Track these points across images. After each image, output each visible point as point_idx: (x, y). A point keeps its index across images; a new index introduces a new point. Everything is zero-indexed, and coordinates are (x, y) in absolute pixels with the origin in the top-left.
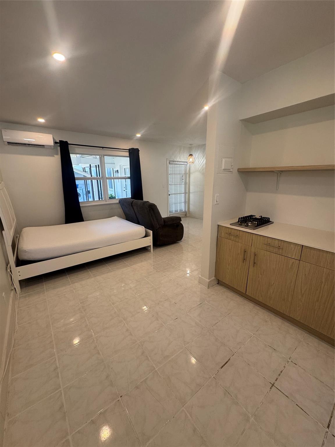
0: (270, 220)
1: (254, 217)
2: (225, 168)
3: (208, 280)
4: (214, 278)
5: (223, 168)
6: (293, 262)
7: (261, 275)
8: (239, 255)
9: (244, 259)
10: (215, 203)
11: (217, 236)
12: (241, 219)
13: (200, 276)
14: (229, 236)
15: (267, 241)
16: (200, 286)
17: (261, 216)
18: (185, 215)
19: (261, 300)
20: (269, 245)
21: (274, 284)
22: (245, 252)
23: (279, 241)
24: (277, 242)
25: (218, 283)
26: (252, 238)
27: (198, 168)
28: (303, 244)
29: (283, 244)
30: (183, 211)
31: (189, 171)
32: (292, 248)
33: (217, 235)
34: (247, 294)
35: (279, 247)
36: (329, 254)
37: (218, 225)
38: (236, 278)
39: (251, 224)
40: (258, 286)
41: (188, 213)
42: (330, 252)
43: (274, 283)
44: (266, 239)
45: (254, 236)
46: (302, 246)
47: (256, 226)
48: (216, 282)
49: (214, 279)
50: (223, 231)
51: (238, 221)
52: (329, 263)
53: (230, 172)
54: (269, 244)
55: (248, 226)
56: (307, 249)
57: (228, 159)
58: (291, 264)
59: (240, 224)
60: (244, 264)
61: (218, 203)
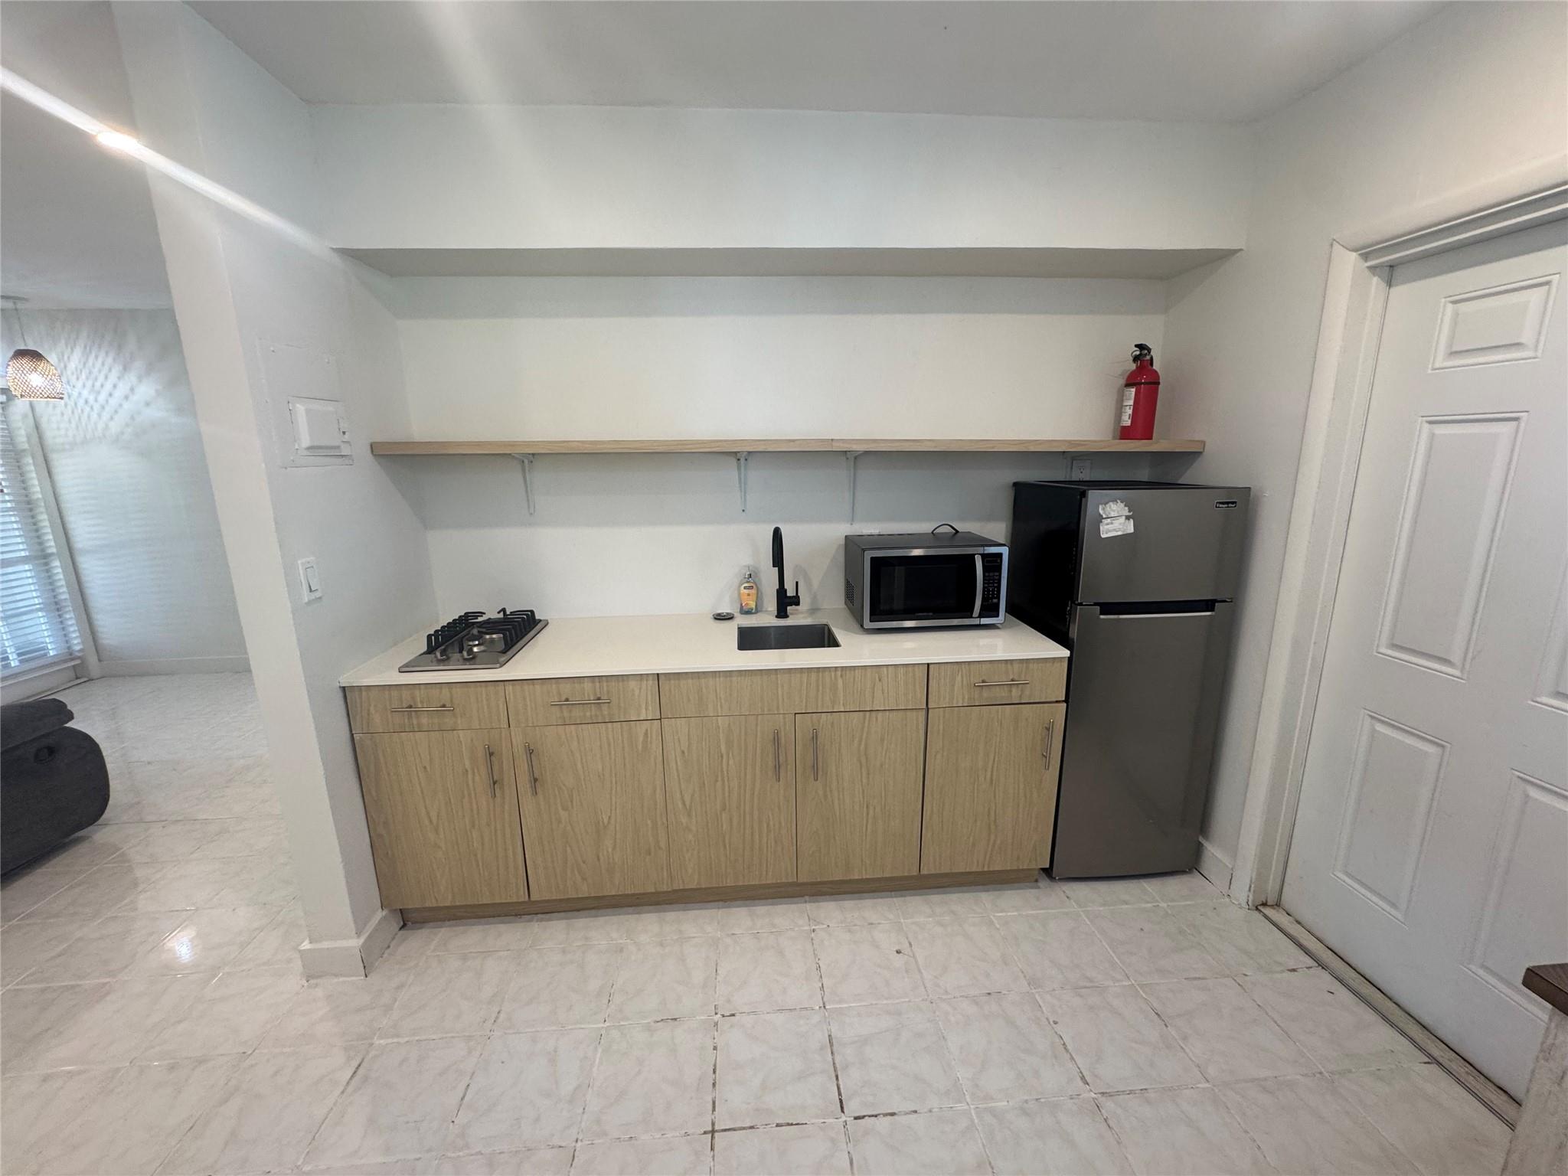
0: (537, 617)
1: (480, 619)
2: (316, 444)
3: (355, 943)
4: (380, 914)
5: (306, 441)
6: (647, 730)
7: (565, 809)
8: (470, 776)
9: (494, 783)
10: (306, 597)
11: (348, 735)
12: (437, 639)
13: (306, 945)
14: (410, 717)
15: (559, 694)
16: (319, 993)
17: (504, 610)
18: (72, 674)
19: (584, 891)
20: (566, 703)
21: (613, 821)
22: (491, 754)
23: (593, 682)
24: (587, 685)
25: (403, 926)
26: (503, 699)
27: (100, 426)
28: (659, 670)
29: (608, 686)
30: (52, 653)
31: (35, 439)
32: (633, 690)
33: (348, 732)
34: (533, 898)
35: (599, 699)
36: (720, 677)
37: (344, 689)
38: (478, 865)
39: (482, 648)
40: (566, 851)
41: (92, 659)
42: (719, 672)
43: (610, 817)
44: (554, 686)
45: (510, 688)
46: (656, 676)
47: (504, 652)
48: (395, 925)
49: (384, 918)
50: (372, 708)
51: (425, 648)
52: (723, 701)
53: (340, 460)
54: (567, 700)
55: (473, 658)
56: (670, 680)
57: (316, 406)
58: (641, 739)
59: (443, 660)
60: (498, 800)
61: (318, 594)
